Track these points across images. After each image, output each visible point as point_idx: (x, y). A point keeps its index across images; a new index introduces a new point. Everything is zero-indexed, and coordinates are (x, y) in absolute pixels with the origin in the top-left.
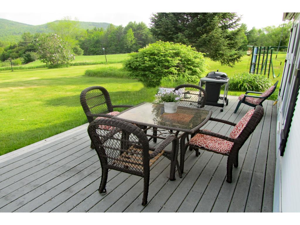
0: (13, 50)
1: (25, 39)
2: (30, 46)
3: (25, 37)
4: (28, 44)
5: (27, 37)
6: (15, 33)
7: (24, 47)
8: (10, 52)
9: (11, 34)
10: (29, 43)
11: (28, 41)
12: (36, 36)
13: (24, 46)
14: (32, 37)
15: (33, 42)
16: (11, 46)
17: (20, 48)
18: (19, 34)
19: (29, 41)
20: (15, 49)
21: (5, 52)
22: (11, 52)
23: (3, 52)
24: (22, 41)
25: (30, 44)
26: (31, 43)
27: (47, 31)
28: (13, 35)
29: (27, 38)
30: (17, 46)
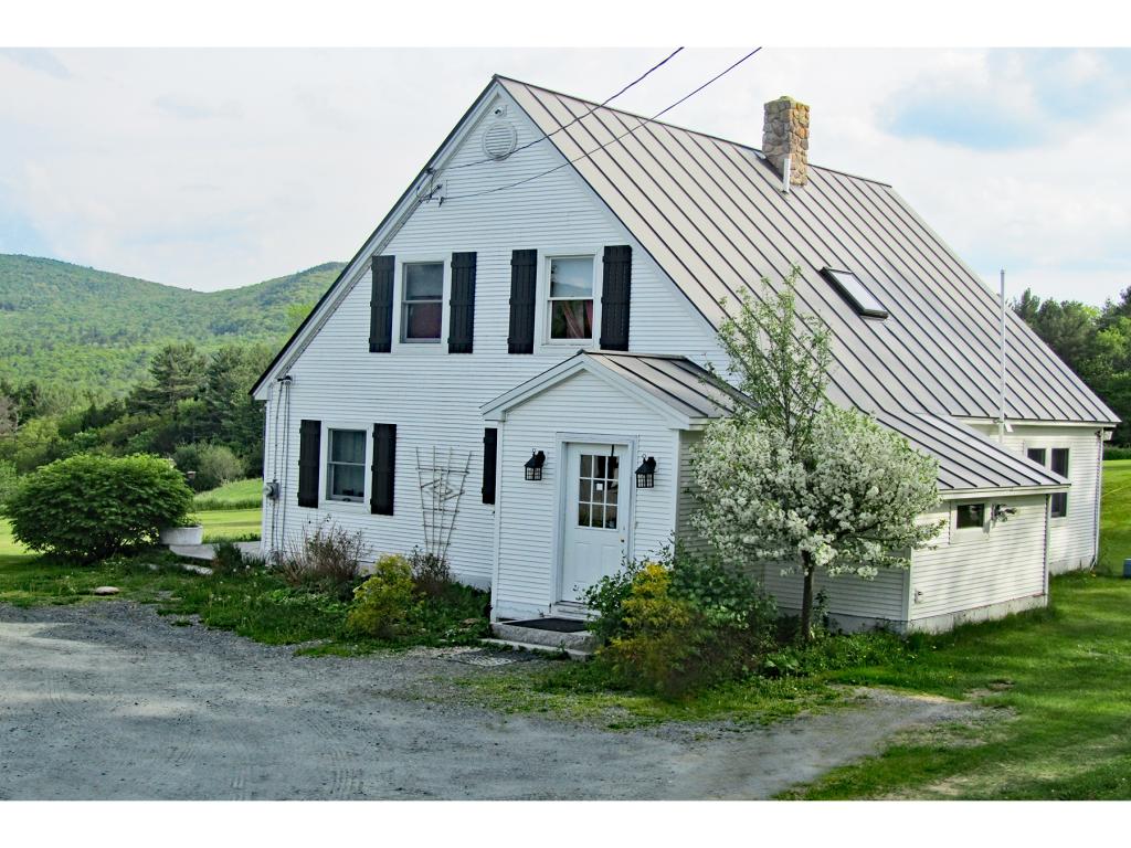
0: (103, 431)
1: (164, 378)
2: (188, 413)
3: (169, 364)
4: (181, 402)
5: (175, 365)
6: (96, 336)
7: (155, 417)
8: (86, 438)
9: (72, 340)
10: (184, 398)
11: (177, 388)
12: (224, 360)
13: (157, 412)
14: (201, 364)
15: (202, 390)
16: (92, 409)
17: (135, 420)
18: (114, 338)
19: (185, 387)
20: (113, 428)
21: (61, 440)
22: (92, 440)
23: (55, 440)
24: (151, 383)
25: (190, 401)
26: (196, 399)
27: (268, 322)
28: (84, 343)
29: (176, 373)
30: (122, 414)
